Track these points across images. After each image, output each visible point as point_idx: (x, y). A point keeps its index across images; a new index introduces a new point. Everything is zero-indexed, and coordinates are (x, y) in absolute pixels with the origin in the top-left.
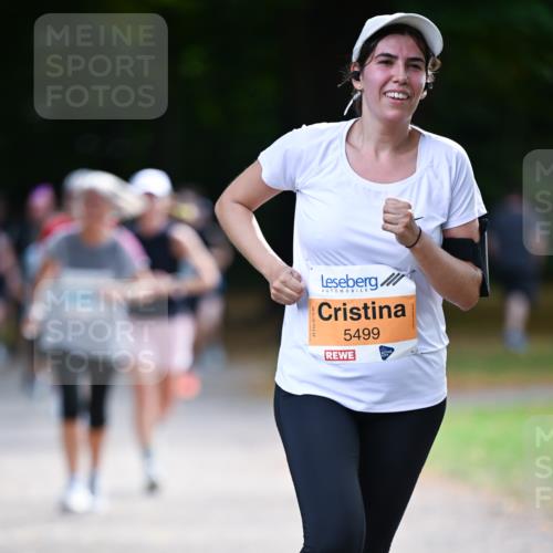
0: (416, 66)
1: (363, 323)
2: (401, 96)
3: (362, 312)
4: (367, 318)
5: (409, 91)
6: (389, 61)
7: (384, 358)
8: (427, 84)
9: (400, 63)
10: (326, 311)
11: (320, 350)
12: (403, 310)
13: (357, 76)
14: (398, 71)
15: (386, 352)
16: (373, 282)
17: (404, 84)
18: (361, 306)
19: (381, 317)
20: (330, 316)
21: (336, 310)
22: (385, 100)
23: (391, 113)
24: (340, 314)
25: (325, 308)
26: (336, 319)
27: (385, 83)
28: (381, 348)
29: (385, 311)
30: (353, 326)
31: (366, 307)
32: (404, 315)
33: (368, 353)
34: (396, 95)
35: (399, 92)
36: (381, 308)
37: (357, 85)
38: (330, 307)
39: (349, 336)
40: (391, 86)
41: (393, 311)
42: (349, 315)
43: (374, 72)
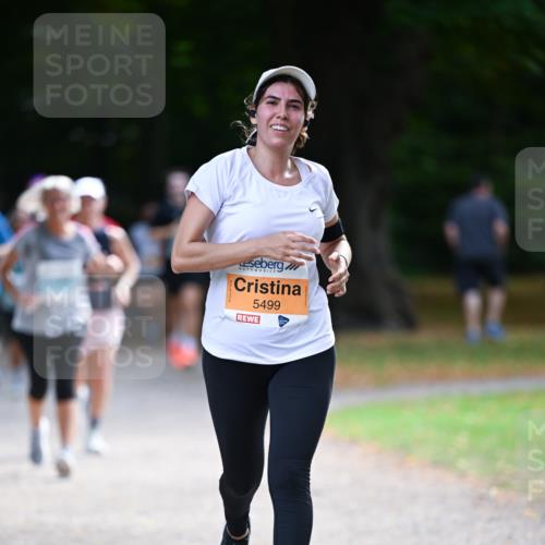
0: (295, 107)
1: (268, 297)
2: (282, 128)
3: (269, 288)
4: (272, 292)
5: (289, 125)
6: (274, 102)
7: (281, 326)
8: (305, 121)
9: (283, 103)
10: (241, 284)
11: (232, 313)
12: (299, 290)
13: (253, 114)
14: (281, 110)
15: (283, 320)
16: (280, 266)
17: (285, 119)
18: (269, 283)
19: (283, 293)
20: (244, 289)
21: (250, 285)
22: (270, 131)
23: (276, 141)
24: (253, 287)
25: (240, 282)
26: (249, 291)
27: (271, 118)
28: (280, 317)
29: (286, 289)
30: (261, 297)
31: (272, 284)
32: (299, 294)
33: (270, 320)
34: (279, 128)
35: (281, 125)
36: (283, 286)
37: (253, 121)
38: (244, 281)
39: (257, 305)
40: (274, 120)
41: (292, 289)
42: (259, 288)
43: (264, 110)
